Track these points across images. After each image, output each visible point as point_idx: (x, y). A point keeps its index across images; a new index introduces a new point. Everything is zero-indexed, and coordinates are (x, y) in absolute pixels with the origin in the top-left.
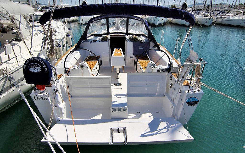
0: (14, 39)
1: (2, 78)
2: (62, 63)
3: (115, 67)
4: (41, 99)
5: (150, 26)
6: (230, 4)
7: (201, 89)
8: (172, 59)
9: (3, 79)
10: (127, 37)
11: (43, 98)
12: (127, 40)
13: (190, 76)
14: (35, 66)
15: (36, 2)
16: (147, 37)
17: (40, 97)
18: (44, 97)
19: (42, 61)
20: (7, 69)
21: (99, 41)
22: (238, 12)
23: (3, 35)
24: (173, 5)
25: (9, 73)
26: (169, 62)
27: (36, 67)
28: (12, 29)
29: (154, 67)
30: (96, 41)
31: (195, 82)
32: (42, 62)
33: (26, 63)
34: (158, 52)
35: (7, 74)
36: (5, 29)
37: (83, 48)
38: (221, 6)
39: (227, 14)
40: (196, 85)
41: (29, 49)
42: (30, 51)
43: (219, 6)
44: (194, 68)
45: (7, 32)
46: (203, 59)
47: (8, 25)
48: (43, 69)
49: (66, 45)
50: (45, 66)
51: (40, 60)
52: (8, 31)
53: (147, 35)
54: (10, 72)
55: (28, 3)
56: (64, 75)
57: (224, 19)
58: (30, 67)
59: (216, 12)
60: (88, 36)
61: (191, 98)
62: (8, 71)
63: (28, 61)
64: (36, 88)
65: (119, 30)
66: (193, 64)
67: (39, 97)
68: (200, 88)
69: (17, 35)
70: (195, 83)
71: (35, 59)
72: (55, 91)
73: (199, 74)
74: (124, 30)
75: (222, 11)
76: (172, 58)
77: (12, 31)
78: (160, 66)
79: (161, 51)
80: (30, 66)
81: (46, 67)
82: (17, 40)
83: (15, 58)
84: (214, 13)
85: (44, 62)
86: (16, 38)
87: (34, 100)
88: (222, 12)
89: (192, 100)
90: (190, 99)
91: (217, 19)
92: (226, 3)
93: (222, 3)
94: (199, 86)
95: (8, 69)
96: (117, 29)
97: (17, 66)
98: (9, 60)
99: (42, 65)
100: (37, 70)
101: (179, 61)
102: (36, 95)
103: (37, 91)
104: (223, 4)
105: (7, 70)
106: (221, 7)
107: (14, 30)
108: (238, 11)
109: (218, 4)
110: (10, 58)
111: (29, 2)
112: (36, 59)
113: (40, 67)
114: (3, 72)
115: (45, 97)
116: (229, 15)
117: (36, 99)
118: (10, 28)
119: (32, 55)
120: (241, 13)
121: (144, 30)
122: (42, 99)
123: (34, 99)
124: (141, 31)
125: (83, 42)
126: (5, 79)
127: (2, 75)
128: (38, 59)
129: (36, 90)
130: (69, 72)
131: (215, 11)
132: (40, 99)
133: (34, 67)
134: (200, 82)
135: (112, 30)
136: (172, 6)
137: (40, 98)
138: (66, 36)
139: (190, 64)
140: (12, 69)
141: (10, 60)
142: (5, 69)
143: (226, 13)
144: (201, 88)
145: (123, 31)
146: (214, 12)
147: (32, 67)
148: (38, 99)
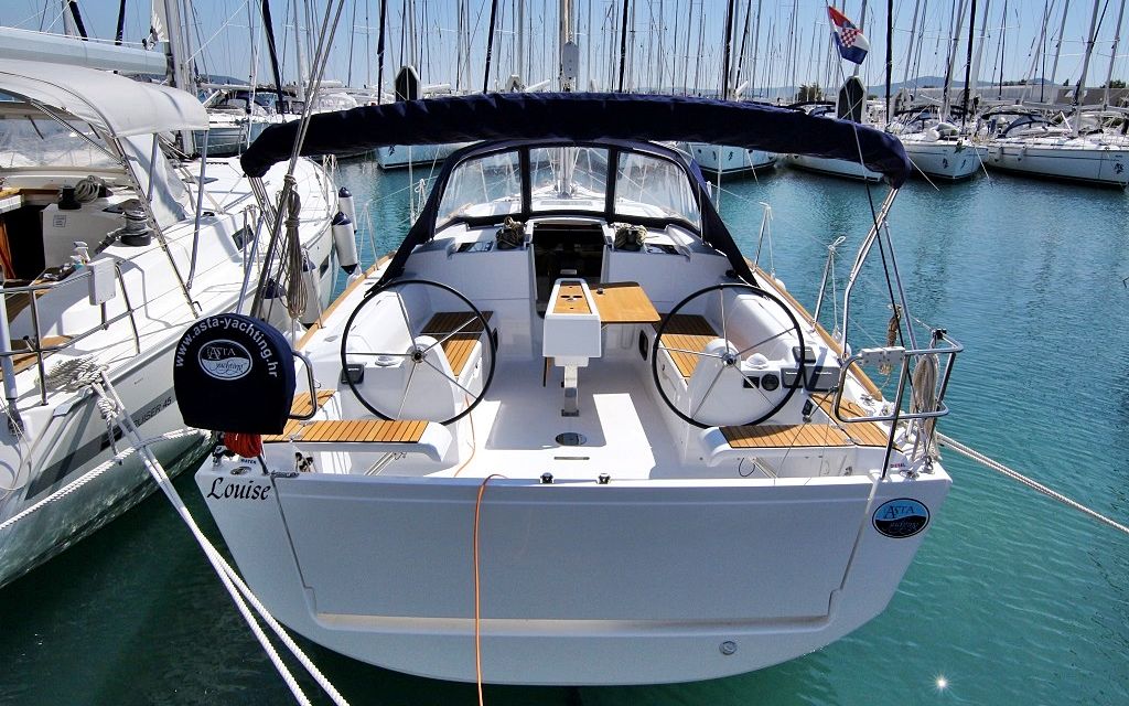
0: (113, 237)
1: (71, 404)
2: (330, 340)
3: (558, 364)
4: (242, 497)
5: (709, 183)
6: (1066, 84)
7: (939, 461)
8: (809, 328)
9: (75, 407)
10: (610, 232)
11: (252, 493)
12: (610, 246)
13: (892, 406)
14: (227, 352)
15: (193, 69)
16: (698, 233)
17: (238, 487)
18: (254, 485)
19: (257, 333)
20: (92, 366)
21: (489, 249)
22: (1105, 119)
23: (64, 218)
24: (809, 85)
25: (102, 383)
26: (798, 344)
27: (232, 356)
28: (104, 192)
29: (731, 362)
30: (473, 249)
31: (913, 432)
32: (256, 337)
33: (188, 341)
34: (749, 301)
35: (92, 388)
36: (74, 189)
37: (417, 278)
38: (1029, 91)
39: (1051, 129)
40: (915, 449)
41: (185, 281)
42: (186, 289)
43: (1016, 91)
44: (908, 371)
45: (83, 205)
46: (945, 332)
47: (85, 176)
48: (260, 366)
49: (330, 264)
50: (267, 353)
51: (248, 325)
52: (85, 201)
53: (698, 224)
54: (106, 378)
55: (169, 76)
56: (337, 395)
57: (1029, 152)
58: (205, 356)
59: (1003, 119)
60: (438, 225)
61: (895, 504)
62: (98, 372)
63: (198, 332)
64: (224, 448)
65: (570, 197)
66: (902, 351)
67: (232, 486)
68: (936, 459)
69: (129, 217)
70: (913, 438)
71: (227, 325)
72: (300, 463)
73: (932, 395)
74: (594, 198)
75: (1029, 116)
76: (811, 323)
77: (101, 202)
78: (759, 362)
79: (761, 293)
80: (205, 349)
81: (272, 359)
82: (128, 241)
83: (128, 318)
84: (992, 125)
85: (265, 338)
86: (126, 230)
87: (210, 502)
88: (1030, 118)
89: (900, 510)
90: (890, 507)
91: (1002, 149)
92: (1048, 77)
93: (1032, 78)
94: (933, 449)
95: (97, 364)
96: (565, 195)
97: (134, 352)
98: (105, 325)
99: (255, 350)
100: (230, 369)
101: (839, 337)
102: (221, 479)
103: (225, 459)
104: (1034, 83)
105: (92, 368)
106: (1026, 98)
107: (111, 194)
108: (1103, 114)
109: (1012, 84)
110: (108, 318)
111: (173, 74)
112: (232, 322)
113: (246, 357)
114: (76, 378)
115: (259, 487)
116: (1058, 134)
117: (218, 498)
118: (96, 187)
119: (196, 305)
120: (1117, 123)
121: (683, 203)
122: (244, 495)
123: (212, 494)
124: (673, 207)
125: (419, 251)
126: (83, 408)
127: (74, 391)
128: (241, 322)
129: (218, 456)
130: (361, 380)
131: (1001, 113)
132: (236, 496)
133: (222, 357)
134: (936, 433)
135: (543, 198)
136: (804, 89)
137: (238, 492)
138: (333, 223)
139: (889, 352)
140: (113, 367)
141: (106, 328)
142: (88, 365)
143: (1049, 124)
144: (940, 457)
145: (590, 204)
146: (993, 117)
147: (214, 356)
148: (227, 496)
